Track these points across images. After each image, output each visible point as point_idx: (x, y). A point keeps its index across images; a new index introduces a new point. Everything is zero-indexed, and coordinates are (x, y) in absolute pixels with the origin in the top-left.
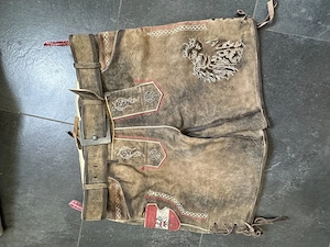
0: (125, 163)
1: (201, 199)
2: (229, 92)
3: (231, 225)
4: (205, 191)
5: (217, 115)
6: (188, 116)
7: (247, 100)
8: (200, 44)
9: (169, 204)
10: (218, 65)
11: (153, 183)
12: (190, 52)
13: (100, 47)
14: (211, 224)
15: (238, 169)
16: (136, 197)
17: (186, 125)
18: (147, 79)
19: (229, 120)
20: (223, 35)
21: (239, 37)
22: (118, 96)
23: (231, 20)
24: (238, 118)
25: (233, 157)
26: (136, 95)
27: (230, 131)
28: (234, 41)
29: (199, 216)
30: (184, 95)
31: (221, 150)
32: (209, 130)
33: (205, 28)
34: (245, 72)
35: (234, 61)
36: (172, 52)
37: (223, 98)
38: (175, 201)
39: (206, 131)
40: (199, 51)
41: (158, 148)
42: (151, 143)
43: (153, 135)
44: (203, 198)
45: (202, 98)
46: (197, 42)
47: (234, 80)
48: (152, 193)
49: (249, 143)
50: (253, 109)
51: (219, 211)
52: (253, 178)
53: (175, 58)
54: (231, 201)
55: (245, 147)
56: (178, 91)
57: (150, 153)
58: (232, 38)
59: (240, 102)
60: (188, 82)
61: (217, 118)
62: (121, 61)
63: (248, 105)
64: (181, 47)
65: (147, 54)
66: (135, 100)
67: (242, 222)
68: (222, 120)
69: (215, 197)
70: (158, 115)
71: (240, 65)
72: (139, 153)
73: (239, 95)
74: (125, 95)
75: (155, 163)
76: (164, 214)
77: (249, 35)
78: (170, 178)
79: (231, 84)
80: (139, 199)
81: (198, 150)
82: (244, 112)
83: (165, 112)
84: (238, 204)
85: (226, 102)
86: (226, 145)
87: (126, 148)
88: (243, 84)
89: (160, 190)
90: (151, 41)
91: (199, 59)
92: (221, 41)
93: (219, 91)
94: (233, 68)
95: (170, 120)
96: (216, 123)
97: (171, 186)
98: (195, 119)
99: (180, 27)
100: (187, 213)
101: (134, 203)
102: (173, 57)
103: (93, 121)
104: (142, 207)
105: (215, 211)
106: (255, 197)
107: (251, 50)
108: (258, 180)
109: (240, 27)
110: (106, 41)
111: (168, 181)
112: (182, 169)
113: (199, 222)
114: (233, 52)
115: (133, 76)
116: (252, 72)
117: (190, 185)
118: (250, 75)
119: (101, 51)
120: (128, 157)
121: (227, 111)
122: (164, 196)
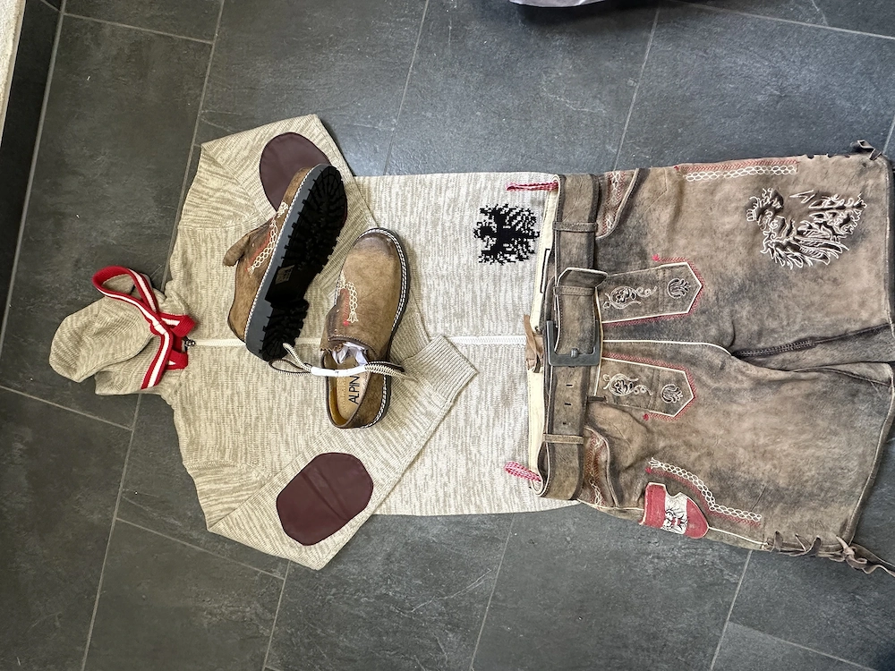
0: (617, 404)
1: (751, 486)
2: (827, 288)
3: (810, 538)
4: (762, 470)
5: (802, 329)
6: (748, 327)
7: (862, 304)
8: (781, 200)
9: (686, 488)
10: (810, 239)
11: (661, 444)
12: (762, 212)
13: (604, 197)
14: (770, 534)
15: (835, 433)
16: (629, 467)
17: (739, 344)
18: (675, 256)
19: (827, 341)
20: (824, 185)
21: (855, 190)
22: (618, 282)
23: (845, 160)
24: (843, 338)
25: (829, 411)
26: (651, 282)
27: (828, 360)
28: (846, 197)
29: (745, 515)
30: (742, 289)
31: (808, 396)
32: (787, 356)
33: (793, 171)
34: (863, 252)
35: (842, 232)
36: (725, 212)
37: (816, 299)
38: (698, 482)
39: (780, 357)
40: (777, 212)
41: (679, 381)
42: (666, 371)
43: (675, 358)
44: (755, 483)
45: (775, 296)
46: (776, 195)
47: (838, 267)
48: (656, 464)
49: (863, 387)
50: (875, 322)
51: (785, 512)
52: (863, 455)
53: (729, 221)
54: (811, 496)
55: (854, 394)
56: (731, 281)
57: (662, 389)
58: (843, 190)
59: (848, 308)
60: (752, 266)
61: (803, 335)
62: (631, 222)
63: (864, 315)
64: (746, 203)
65: (678, 212)
66: (649, 292)
67: (832, 536)
68: (812, 338)
69: (782, 482)
70: (688, 321)
71: (853, 240)
72: (643, 389)
73: (847, 295)
74: (632, 282)
75: (669, 408)
76: (678, 504)
77: (877, 187)
78: (694, 439)
79: (834, 273)
80: (632, 472)
81: (767, 390)
82: (856, 327)
83: (703, 318)
84: (825, 503)
85: (821, 308)
86: (819, 387)
87: (622, 376)
88: (857, 275)
89: (671, 460)
90: (688, 189)
91: (775, 225)
92: (820, 196)
93: (810, 285)
94: (839, 245)
95: (713, 332)
96: (801, 345)
97: (694, 455)
98: (760, 334)
99: (750, 168)
100: (722, 509)
101: (624, 478)
102: (726, 219)
103: (577, 324)
104: (639, 487)
105: (777, 511)
106: (860, 492)
107: (879, 213)
108: (872, 460)
109: (861, 173)
110: (614, 187)
111: (688, 445)
112: (720, 425)
113: (745, 526)
114: (842, 215)
115: (649, 249)
116: (877, 254)
117: (733, 456)
118: (873, 259)
119: (604, 203)
120: (625, 393)
121: (822, 323)
122: (678, 472)
